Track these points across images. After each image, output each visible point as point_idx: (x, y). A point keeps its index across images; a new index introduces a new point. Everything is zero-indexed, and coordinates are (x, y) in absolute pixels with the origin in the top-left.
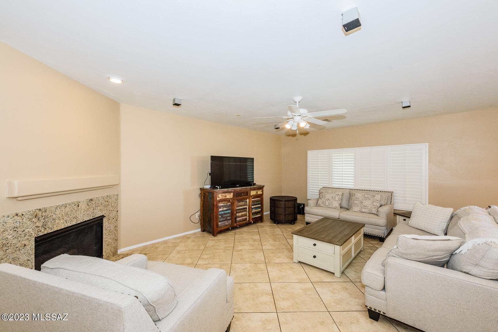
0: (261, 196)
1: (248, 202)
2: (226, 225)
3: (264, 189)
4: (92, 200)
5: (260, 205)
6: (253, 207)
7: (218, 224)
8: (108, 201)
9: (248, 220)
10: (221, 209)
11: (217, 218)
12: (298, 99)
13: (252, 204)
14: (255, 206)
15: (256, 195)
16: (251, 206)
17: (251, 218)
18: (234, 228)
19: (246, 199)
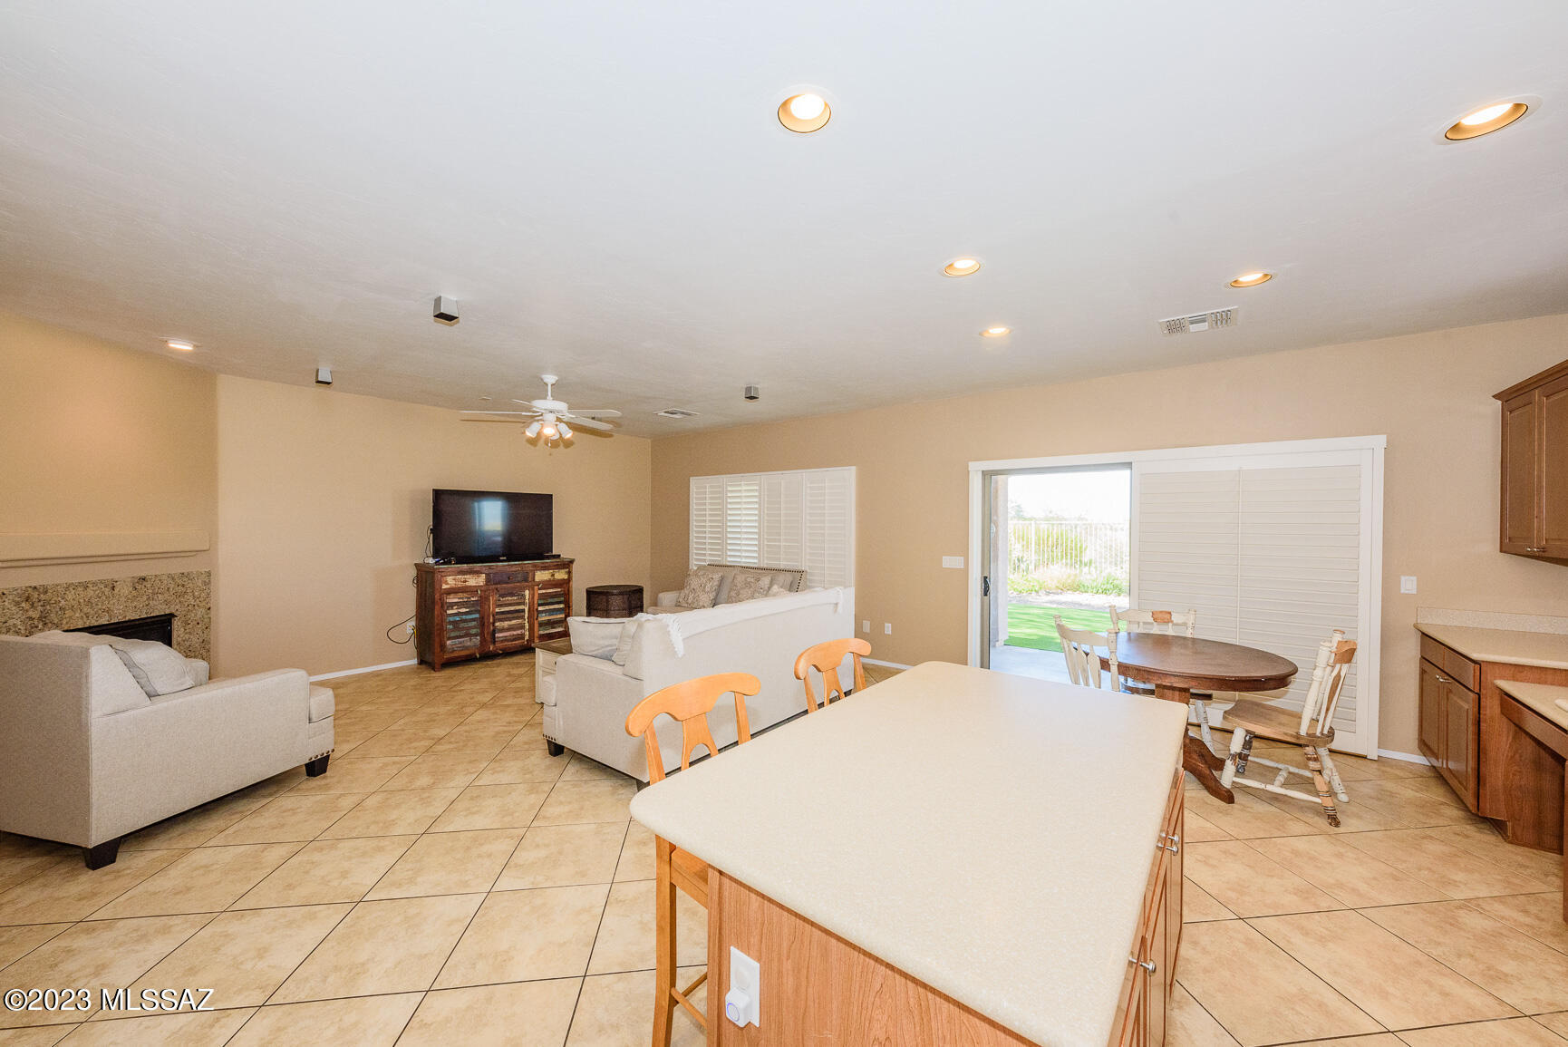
0: (566, 583)
1: (527, 597)
2: (467, 648)
3: (574, 565)
4: (144, 579)
5: (562, 606)
6: (540, 608)
7: (445, 643)
8: (183, 586)
9: (527, 638)
10: (452, 609)
11: (442, 629)
12: (550, 379)
13: (540, 602)
14: (547, 607)
15: (550, 580)
16: (536, 606)
17: (536, 635)
18: (487, 656)
19: (523, 589)
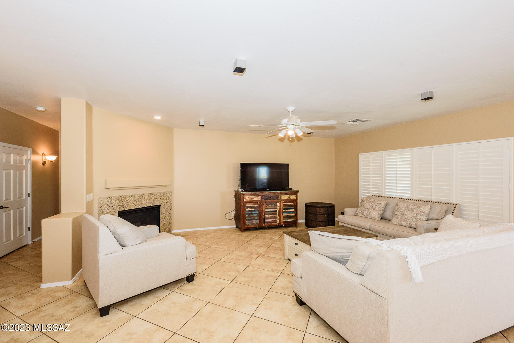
0: (295, 201)
1: (278, 206)
2: (254, 224)
3: (299, 194)
4: (152, 194)
5: (293, 210)
6: (284, 211)
7: (245, 222)
8: (163, 196)
9: (278, 222)
10: (248, 209)
11: (244, 216)
13: (283, 208)
14: (287, 210)
15: (288, 199)
16: (282, 209)
17: (282, 221)
18: (261, 228)
19: (277, 203)
